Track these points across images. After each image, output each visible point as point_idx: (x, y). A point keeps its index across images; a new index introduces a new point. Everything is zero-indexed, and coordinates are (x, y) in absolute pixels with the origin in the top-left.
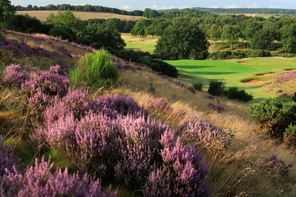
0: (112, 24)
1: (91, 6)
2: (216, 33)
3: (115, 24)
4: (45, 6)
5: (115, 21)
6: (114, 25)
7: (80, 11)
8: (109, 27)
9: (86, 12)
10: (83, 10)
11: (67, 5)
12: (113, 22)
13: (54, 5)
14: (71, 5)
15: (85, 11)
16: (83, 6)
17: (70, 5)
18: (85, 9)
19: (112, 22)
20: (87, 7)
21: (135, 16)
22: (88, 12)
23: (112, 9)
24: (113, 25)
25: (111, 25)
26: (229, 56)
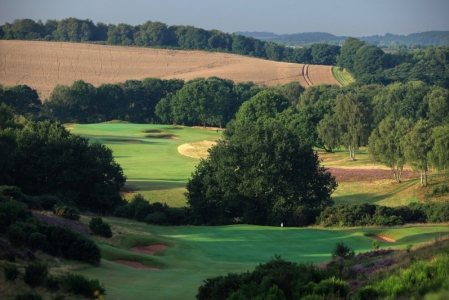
0: (193, 99)
1: (164, 26)
2: (421, 146)
3: (201, 101)
4: (7, 24)
5: (200, 89)
6: (198, 104)
7: (125, 44)
8: (184, 110)
9: (143, 49)
10: (136, 40)
11: (80, 22)
12: (195, 96)
13: (36, 21)
14: (95, 24)
15: (142, 44)
16: (137, 28)
17: (89, 24)
18: (143, 36)
19: (191, 93)
20: (148, 31)
21: (311, 66)
22: (151, 50)
23: (235, 40)
24: (194, 102)
25: (189, 105)
26: (368, 216)
